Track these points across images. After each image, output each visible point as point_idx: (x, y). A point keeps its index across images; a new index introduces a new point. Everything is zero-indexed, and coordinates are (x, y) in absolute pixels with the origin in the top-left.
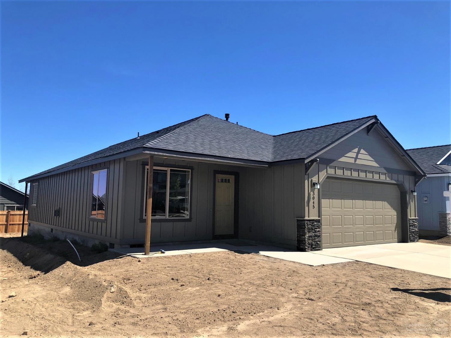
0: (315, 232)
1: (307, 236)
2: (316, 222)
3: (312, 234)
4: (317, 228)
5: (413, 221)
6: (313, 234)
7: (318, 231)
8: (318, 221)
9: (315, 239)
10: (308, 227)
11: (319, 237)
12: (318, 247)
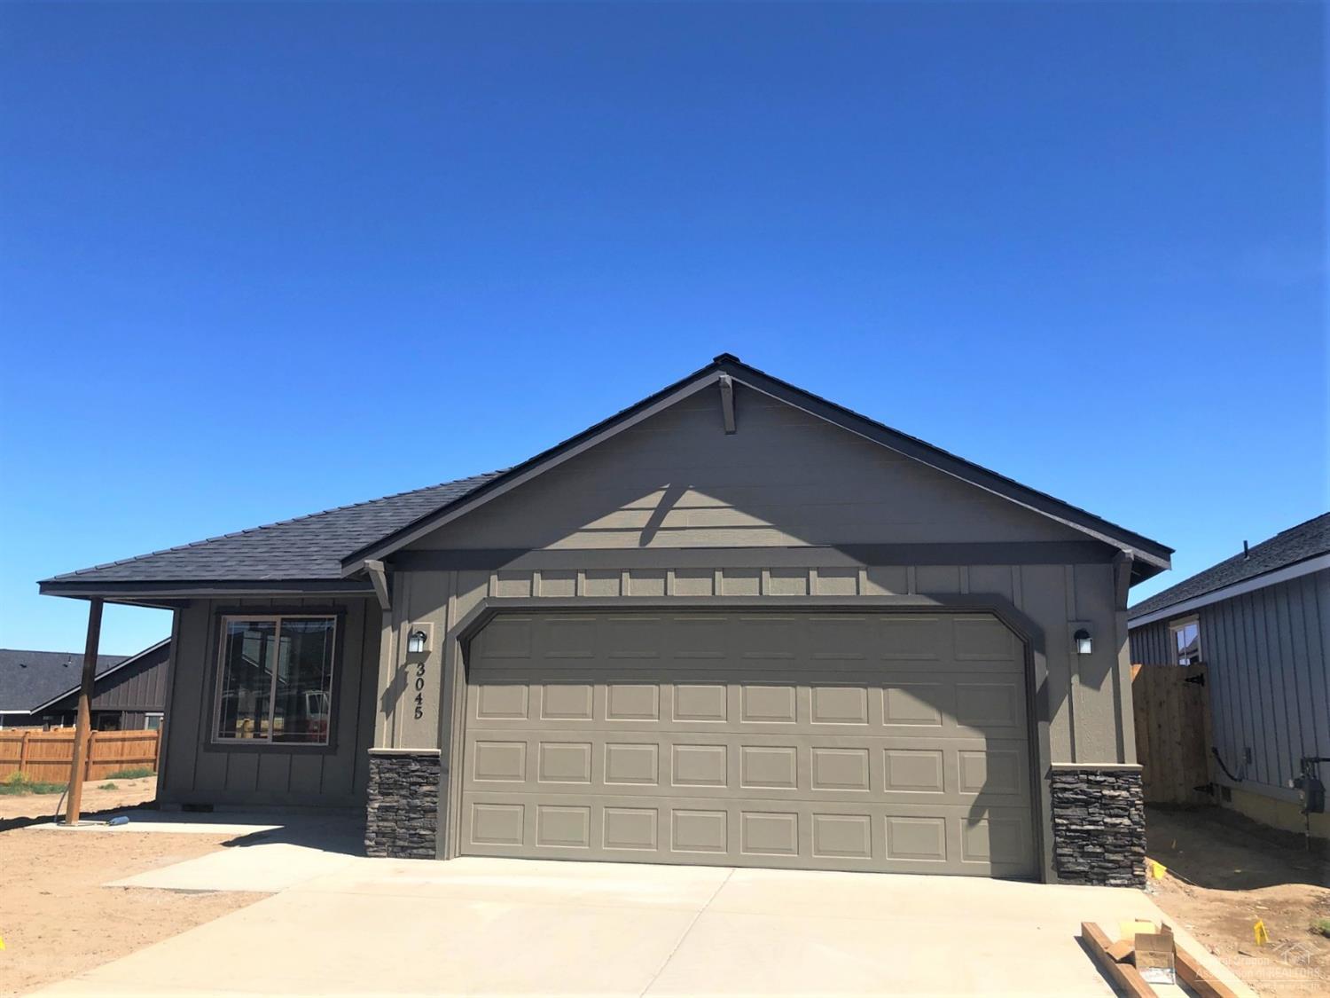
0: (414, 795)
1: (376, 805)
2: (421, 761)
3: (398, 802)
4: (420, 785)
5: (1088, 782)
6: (404, 801)
7: (427, 795)
9: (410, 819)
10: (380, 778)
11: (430, 815)
12: (425, 848)
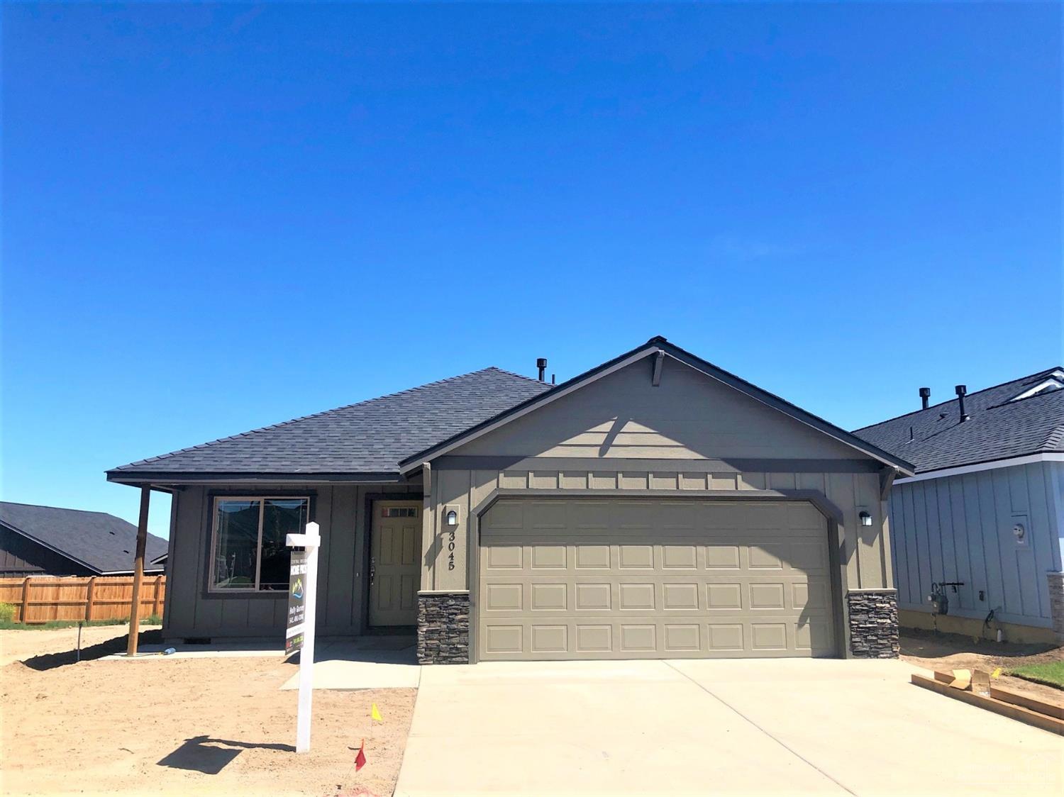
0: (451, 621)
1: (425, 629)
2: (455, 599)
3: (440, 626)
4: (456, 614)
5: (868, 599)
6: (445, 626)
7: (461, 621)
8: (465, 597)
9: (449, 638)
10: (427, 611)
11: (465, 634)
12: (461, 656)
